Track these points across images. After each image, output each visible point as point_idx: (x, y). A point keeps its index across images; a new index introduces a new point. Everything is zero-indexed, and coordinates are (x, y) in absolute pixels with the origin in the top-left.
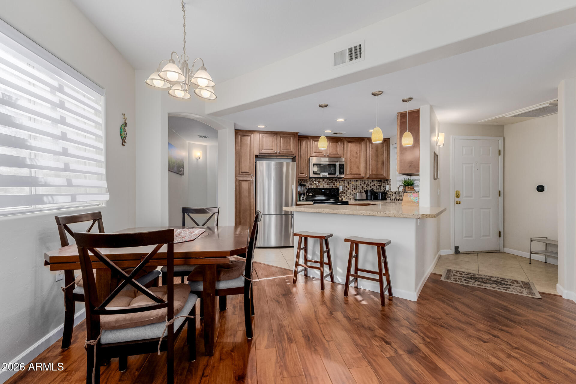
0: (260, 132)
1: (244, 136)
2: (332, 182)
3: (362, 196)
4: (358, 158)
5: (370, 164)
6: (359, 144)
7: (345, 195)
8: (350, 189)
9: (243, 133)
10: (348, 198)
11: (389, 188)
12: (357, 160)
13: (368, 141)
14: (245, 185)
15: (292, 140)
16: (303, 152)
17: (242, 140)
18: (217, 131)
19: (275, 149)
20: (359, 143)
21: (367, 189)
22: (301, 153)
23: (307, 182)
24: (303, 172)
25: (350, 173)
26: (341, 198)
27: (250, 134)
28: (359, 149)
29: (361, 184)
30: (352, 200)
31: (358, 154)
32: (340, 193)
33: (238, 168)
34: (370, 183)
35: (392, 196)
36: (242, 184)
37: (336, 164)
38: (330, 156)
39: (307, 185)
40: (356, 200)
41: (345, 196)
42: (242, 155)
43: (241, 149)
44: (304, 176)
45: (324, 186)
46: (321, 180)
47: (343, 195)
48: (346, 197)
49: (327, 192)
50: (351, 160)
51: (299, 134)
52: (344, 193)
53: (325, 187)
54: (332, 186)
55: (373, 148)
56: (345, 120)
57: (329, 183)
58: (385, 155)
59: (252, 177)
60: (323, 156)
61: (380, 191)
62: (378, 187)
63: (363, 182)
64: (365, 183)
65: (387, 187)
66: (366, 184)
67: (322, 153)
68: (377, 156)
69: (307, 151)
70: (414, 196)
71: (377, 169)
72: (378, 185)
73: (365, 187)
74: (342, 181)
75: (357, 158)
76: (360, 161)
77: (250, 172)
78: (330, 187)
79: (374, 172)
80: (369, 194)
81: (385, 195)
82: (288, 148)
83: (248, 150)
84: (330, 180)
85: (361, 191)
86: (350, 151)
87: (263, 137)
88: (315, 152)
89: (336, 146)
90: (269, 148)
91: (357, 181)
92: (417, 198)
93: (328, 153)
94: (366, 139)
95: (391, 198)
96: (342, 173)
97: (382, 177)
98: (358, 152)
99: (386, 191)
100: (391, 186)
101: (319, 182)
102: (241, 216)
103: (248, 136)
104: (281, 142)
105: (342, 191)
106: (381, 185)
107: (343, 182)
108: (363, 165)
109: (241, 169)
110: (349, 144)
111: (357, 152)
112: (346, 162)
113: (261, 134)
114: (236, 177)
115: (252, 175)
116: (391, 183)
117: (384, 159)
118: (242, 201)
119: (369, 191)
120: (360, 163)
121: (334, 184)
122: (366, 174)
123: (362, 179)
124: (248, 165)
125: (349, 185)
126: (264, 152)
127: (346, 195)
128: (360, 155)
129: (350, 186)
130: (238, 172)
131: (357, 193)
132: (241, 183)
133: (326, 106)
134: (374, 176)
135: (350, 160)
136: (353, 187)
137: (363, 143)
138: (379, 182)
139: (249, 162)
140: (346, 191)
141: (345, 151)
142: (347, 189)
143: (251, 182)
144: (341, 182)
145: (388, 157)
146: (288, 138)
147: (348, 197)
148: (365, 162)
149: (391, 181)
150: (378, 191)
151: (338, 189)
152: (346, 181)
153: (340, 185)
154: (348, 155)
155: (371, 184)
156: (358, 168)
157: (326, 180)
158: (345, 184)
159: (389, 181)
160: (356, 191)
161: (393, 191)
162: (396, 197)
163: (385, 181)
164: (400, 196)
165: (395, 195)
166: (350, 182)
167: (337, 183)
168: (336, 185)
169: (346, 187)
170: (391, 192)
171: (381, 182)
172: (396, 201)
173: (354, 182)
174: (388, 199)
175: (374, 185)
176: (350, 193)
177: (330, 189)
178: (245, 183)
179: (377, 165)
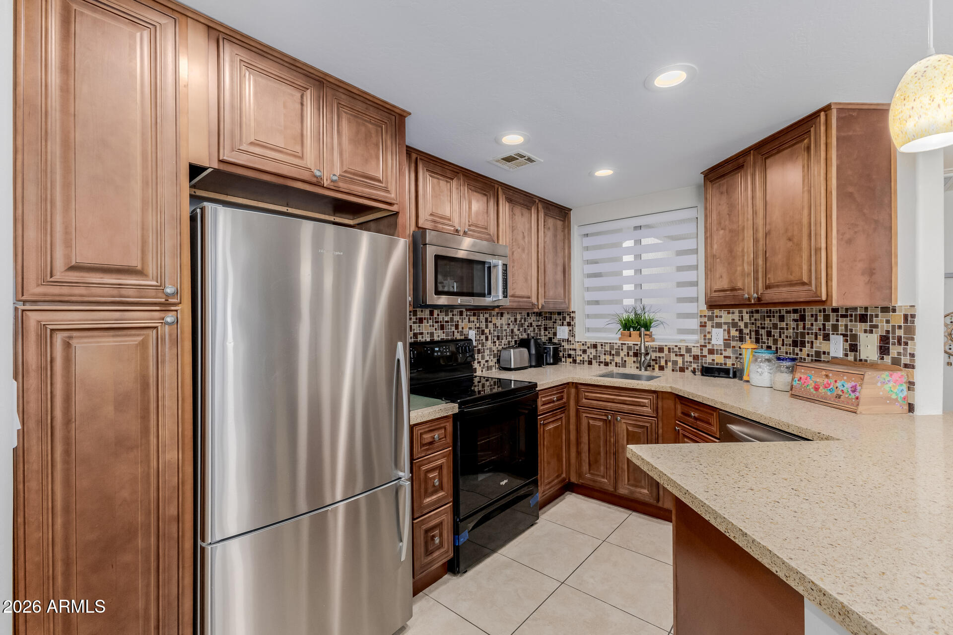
0: (218, 32)
2: (452, 319)
5: (544, 272)
6: (527, 212)
7: (480, 356)
8: (490, 338)
10: (486, 365)
11: (569, 334)
13: (540, 206)
15: (388, 138)
20: (528, 209)
25: (512, 293)
28: (527, 225)
29: (510, 324)
30: (494, 368)
31: (526, 240)
34: (525, 320)
35: (579, 352)
36: (80, 358)
38: (470, 234)
41: (480, 359)
43: (66, 88)
45: (432, 334)
47: (477, 356)
48: (483, 362)
49: (446, 351)
50: (513, 254)
52: (479, 351)
53: (436, 338)
54: (453, 332)
55: (549, 228)
57: (446, 322)
58: (565, 251)
59: (162, 304)
60: (453, 231)
62: (536, 331)
64: (516, 320)
65: (562, 332)
66: (518, 322)
67: (449, 220)
68: (554, 250)
70: (896, 381)
71: (555, 285)
72: (537, 326)
73: (516, 330)
74: (474, 314)
75: (524, 250)
76: (529, 259)
77: (151, 269)
78: (447, 335)
81: (560, 351)
82: (371, 169)
84: (447, 314)
85: (509, 343)
86: (512, 227)
88: (431, 215)
90: (280, 145)
91: (502, 315)
92: (901, 388)
93: (465, 224)
94: (538, 201)
95: (578, 359)
99: (556, 341)
100: (577, 330)
103: (136, 21)
104: (339, 133)
105: (474, 347)
107: (475, 319)
108: (534, 272)
109: (67, 243)
110: (510, 207)
111: (525, 235)
114: (25, 300)
115: (168, 292)
116: (577, 321)
119: (533, 342)
120: (529, 265)
121: (457, 327)
122: (538, 297)
125: (487, 327)
126: (249, 158)
127: (483, 358)
128: (530, 243)
129: (490, 330)
130: (33, 263)
132: (67, 345)
134: (551, 304)
136: (496, 333)
137: (532, 209)
141: (503, 226)
142: (483, 337)
143: (160, 340)
144: (472, 318)
146: (372, 123)
147: (486, 361)
149: (576, 316)
152: (481, 316)
153: (470, 328)
154: (508, 240)
155: (527, 324)
156: (527, 279)
157: (438, 315)
158: (480, 325)
159: (568, 315)
160: (501, 342)
161: (586, 342)
162: (599, 356)
163: (555, 314)
164: (613, 355)
165: (593, 351)
166: (489, 320)
167: (462, 322)
168: (461, 330)
169: (482, 335)
170: (580, 343)
171: (542, 318)
172: (599, 365)
173: (497, 319)
174: (563, 360)
175: (531, 325)
176: (491, 350)
177: (447, 341)
178: (107, 342)
179: (555, 273)
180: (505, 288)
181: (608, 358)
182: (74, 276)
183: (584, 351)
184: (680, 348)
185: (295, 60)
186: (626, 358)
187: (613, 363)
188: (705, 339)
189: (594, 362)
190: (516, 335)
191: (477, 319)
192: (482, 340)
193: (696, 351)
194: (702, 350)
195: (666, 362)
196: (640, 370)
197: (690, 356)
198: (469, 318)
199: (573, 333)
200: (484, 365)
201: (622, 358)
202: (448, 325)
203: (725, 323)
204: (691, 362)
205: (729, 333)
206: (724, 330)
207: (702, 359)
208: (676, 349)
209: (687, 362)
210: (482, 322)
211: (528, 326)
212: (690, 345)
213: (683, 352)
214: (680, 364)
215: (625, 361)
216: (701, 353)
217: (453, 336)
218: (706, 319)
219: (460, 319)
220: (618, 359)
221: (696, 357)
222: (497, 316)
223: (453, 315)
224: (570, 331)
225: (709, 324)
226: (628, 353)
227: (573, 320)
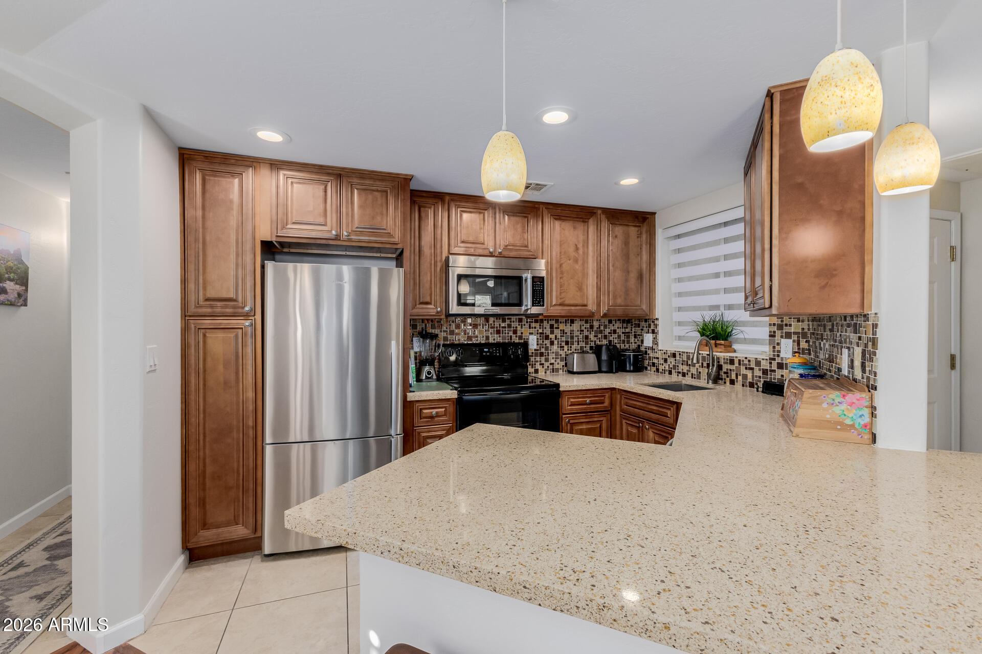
0: (276, 165)
1: (215, 173)
2: (509, 326)
3: (585, 362)
4: (580, 262)
5: (609, 280)
6: (582, 224)
7: (543, 359)
8: (556, 342)
9: (212, 163)
10: (551, 367)
11: (653, 341)
12: (577, 266)
13: (603, 217)
14: (218, 344)
15: (391, 198)
16: (427, 238)
17: (208, 187)
18: (66, 135)
19: (335, 225)
20: (583, 222)
21: (598, 343)
22: (423, 243)
23: (440, 326)
24: (428, 299)
25: (560, 301)
26: (532, 368)
27: (239, 170)
28: (581, 238)
29: (583, 331)
30: (561, 372)
31: (581, 251)
32: (530, 352)
33: (191, 286)
34: (605, 327)
35: (662, 361)
36: (210, 342)
37: (524, 276)
38: (506, 253)
39: (443, 335)
40: (571, 372)
41: (543, 361)
42: (208, 238)
43: (204, 217)
44: (431, 310)
45: (487, 338)
46: (481, 321)
47: (538, 359)
48: (546, 364)
49: (496, 353)
50: (561, 265)
51: (413, 186)
52: (542, 354)
53: (491, 341)
54: (511, 336)
55: (616, 237)
57: (503, 327)
58: (645, 257)
59: (247, 316)
60: (486, 252)
61: (627, 346)
62: (623, 338)
63: (588, 326)
64: (592, 327)
65: (648, 340)
66: (595, 329)
67: (483, 244)
68: (626, 257)
69: (439, 237)
71: (627, 292)
72: (623, 333)
73: (592, 337)
74: (536, 321)
75: (576, 261)
76: (584, 269)
77: (240, 299)
78: (504, 338)
79: (619, 301)
80: (604, 357)
81: (643, 359)
82: (378, 222)
83: (233, 221)
84: (504, 321)
85: (582, 349)
86: (561, 241)
87: (290, 181)
88: (463, 242)
89: (523, 228)
90: (311, 220)
91: (572, 322)
92: (861, 413)
93: (500, 245)
94: (599, 212)
95: (661, 368)
96: (539, 302)
97: (639, 313)
98: (580, 246)
99: (642, 349)
100: (660, 337)
101: (475, 326)
102: (205, 453)
103: (233, 175)
104: (352, 203)
105: (535, 350)
106: (629, 333)
107: (537, 325)
108: (591, 280)
109: (205, 289)
110: (557, 223)
111: (578, 246)
112: (549, 272)
113: (282, 173)
114: (186, 315)
115: (247, 309)
116: (660, 329)
117: (644, 266)
118: (210, 400)
119: (604, 348)
120: (585, 275)
121: (515, 332)
122: (599, 305)
123: (587, 318)
124: (232, 273)
125: (552, 332)
126: (294, 232)
127: (547, 360)
128: (586, 254)
129: (556, 336)
130: (192, 298)
131: (575, 355)
132: (204, 336)
134: (619, 311)
135: (559, 266)
136: (564, 339)
137: (591, 221)
138: (625, 325)
139: (237, 265)
140: (547, 349)
141: (546, 241)
142: (547, 342)
143: (244, 335)
144: (533, 325)
145: (651, 260)
146: (377, 191)
147: (551, 364)
148: (597, 273)
149: (660, 323)
150: (623, 346)
151: (525, 345)
152: (545, 323)
153: (531, 334)
154: (554, 253)
155: (608, 330)
156: (580, 288)
157: (494, 322)
158: (543, 331)
159: (653, 322)
160: (571, 347)
161: (667, 351)
162: (678, 366)
163: (642, 321)
164: (690, 365)
165: (672, 360)
166: (555, 326)
167: (522, 328)
168: (520, 334)
169: (546, 339)
170: (661, 352)
171: (632, 325)
172: (678, 375)
173: (566, 325)
174: (649, 368)
175: (615, 332)
176: (557, 354)
177: (504, 344)
178: (221, 335)
179: (626, 280)
180: (538, 298)
181: (685, 368)
183: (666, 360)
184: (749, 361)
185: (321, 166)
186: (701, 370)
187: (690, 374)
188: (774, 351)
189: (673, 371)
190: (592, 341)
191: (540, 325)
192: (546, 344)
193: (765, 365)
194: (771, 363)
195: (737, 375)
196: (708, 383)
197: (760, 370)
198: (530, 325)
199: (656, 341)
200: (548, 367)
201: (697, 369)
202: (505, 330)
203: (795, 333)
204: (760, 377)
205: (799, 344)
206: (794, 341)
207: (771, 375)
208: (746, 362)
209: (756, 376)
210: (545, 328)
211: (609, 333)
212: (760, 357)
213: (753, 365)
214: (750, 379)
215: (700, 372)
216: (771, 367)
217: (511, 339)
218: (775, 328)
219: (519, 325)
220: (693, 370)
221: (766, 371)
222: (566, 323)
223: (511, 322)
224: (654, 338)
225: (778, 333)
226: (702, 364)
227: (656, 328)
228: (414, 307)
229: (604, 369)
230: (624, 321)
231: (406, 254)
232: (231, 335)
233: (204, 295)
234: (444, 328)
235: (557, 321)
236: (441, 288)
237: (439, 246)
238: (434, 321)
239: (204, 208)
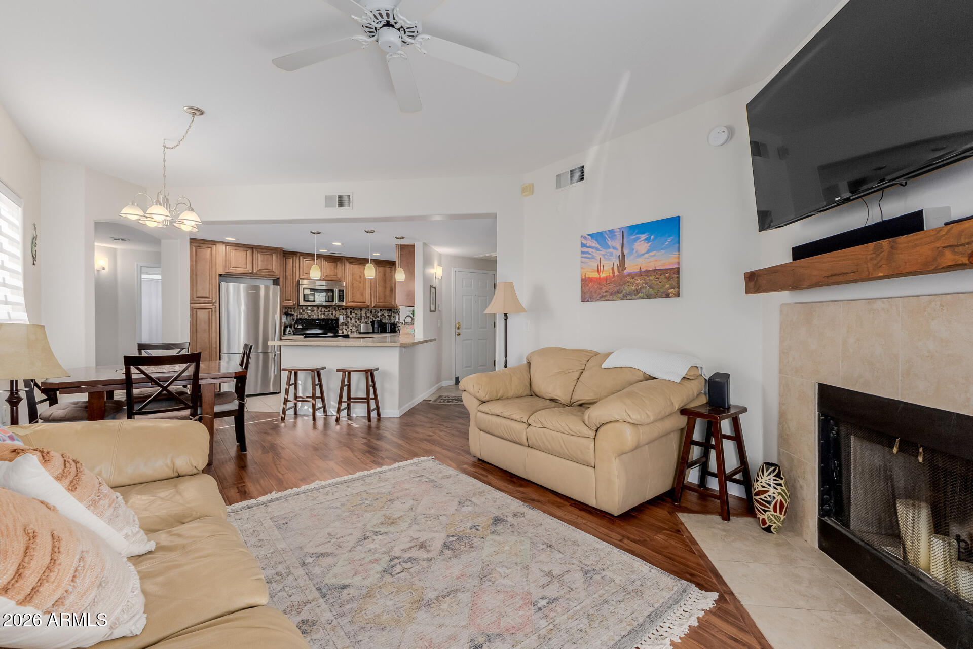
0: (226, 244)
1: (200, 247)
2: (329, 311)
3: (367, 328)
4: (362, 283)
5: (376, 291)
6: (363, 266)
8: (353, 319)
12: (360, 285)
13: (373, 263)
14: (202, 315)
15: (274, 257)
16: (289, 273)
17: (198, 253)
19: (250, 268)
21: (374, 320)
22: (287, 274)
23: (295, 311)
24: (290, 298)
25: (352, 300)
26: (341, 330)
27: (210, 246)
28: (363, 272)
29: (366, 314)
30: (355, 333)
31: (362, 278)
32: (339, 324)
33: (191, 292)
34: (378, 312)
36: (200, 313)
37: (334, 289)
38: (326, 279)
39: (296, 315)
40: (360, 333)
41: (346, 328)
42: (198, 273)
43: (196, 265)
44: (291, 303)
45: (318, 316)
46: (315, 308)
47: (344, 327)
48: (348, 329)
49: (322, 323)
51: (283, 250)
52: (346, 325)
53: (320, 318)
55: (380, 272)
56: (343, 244)
58: (394, 281)
59: (213, 304)
61: (389, 322)
62: (387, 317)
63: (369, 312)
64: (371, 312)
65: (397, 317)
66: (373, 313)
68: (385, 281)
69: (295, 271)
70: (411, 328)
71: (385, 297)
72: (387, 315)
73: (371, 317)
74: (343, 309)
75: (360, 282)
76: (364, 286)
77: (211, 297)
78: (326, 317)
79: (381, 301)
80: (376, 326)
81: (395, 327)
82: (269, 267)
83: (208, 267)
84: (327, 309)
85: (366, 322)
86: (353, 274)
87: (231, 250)
88: (306, 274)
89: (335, 268)
90: (240, 266)
91: (361, 310)
92: (412, 330)
93: (324, 275)
94: (371, 260)
96: (342, 300)
97: (391, 306)
99: (395, 323)
100: (401, 317)
101: (312, 311)
103: (207, 248)
104: (258, 260)
105: (342, 323)
106: (389, 315)
107: (344, 311)
108: (368, 291)
109: (196, 293)
110: (351, 266)
111: (361, 276)
112: (347, 287)
113: (228, 247)
114: (192, 303)
115: (213, 301)
116: (401, 313)
117: (393, 285)
118: (198, 336)
119: (376, 322)
120: (364, 288)
121: (332, 314)
122: (371, 302)
123: (367, 308)
124: (208, 287)
125: (351, 315)
126: (232, 270)
127: (348, 327)
128: (365, 279)
129: (353, 316)
130: (191, 297)
131: (362, 325)
132: (196, 311)
133: (320, 233)
134: (381, 305)
135: (351, 285)
136: (357, 318)
137: (366, 265)
138: (388, 312)
139: (209, 284)
140: (348, 322)
141: (346, 274)
142: (349, 319)
143: (212, 311)
144: (342, 311)
146: (269, 254)
147: (350, 329)
148: (370, 290)
150: (387, 322)
151: (337, 320)
152: (347, 310)
153: (340, 315)
154: (349, 279)
155: (379, 314)
156: (362, 295)
157: (322, 309)
158: (346, 314)
160: (361, 321)
163: (394, 310)
166: (353, 311)
167: (335, 312)
168: (335, 315)
170: (401, 323)
171: (390, 312)
173: (358, 312)
174: (397, 331)
175: (383, 315)
176: (353, 324)
177: (327, 319)
178: (203, 311)
179: (385, 292)
180: (341, 298)
182: (197, 299)
185: (245, 245)
190: (371, 319)
198: (339, 311)
199: (399, 319)
200: (349, 331)
202: (327, 313)
210: (348, 312)
217: (330, 317)
222: (358, 310)
223: (330, 309)
228: (283, 302)
229: (376, 331)
230: (388, 310)
231: (281, 280)
232: (207, 311)
233: (196, 295)
234: (297, 312)
235: (353, 309)
236: (296, 294)
237: (294, 275)
238: (293, 308)
239: (196, 261)
